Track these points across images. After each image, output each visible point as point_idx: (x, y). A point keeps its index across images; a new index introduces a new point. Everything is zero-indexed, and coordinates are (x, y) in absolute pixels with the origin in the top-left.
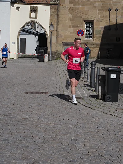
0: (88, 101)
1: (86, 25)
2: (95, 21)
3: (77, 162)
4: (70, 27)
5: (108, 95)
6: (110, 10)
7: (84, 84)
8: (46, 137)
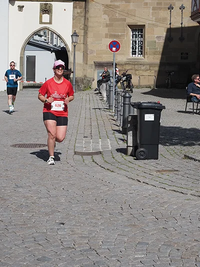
0: (108, 158)
2: (147, 27)
3: (49, 260)
4: (106, 36)
6: (171, 8)
7: (114, 130)
8: (14, 220)
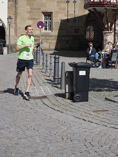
1: (45, 17)
2: (53, 13)
5: (77, 94)
6: (68, 2)
7: (46, 80)
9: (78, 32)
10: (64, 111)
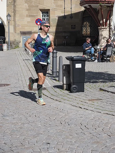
2: (51, 11)
4: (27, 16)
8: (14, 142)
9: (75, 28)
10: (62, 100)
